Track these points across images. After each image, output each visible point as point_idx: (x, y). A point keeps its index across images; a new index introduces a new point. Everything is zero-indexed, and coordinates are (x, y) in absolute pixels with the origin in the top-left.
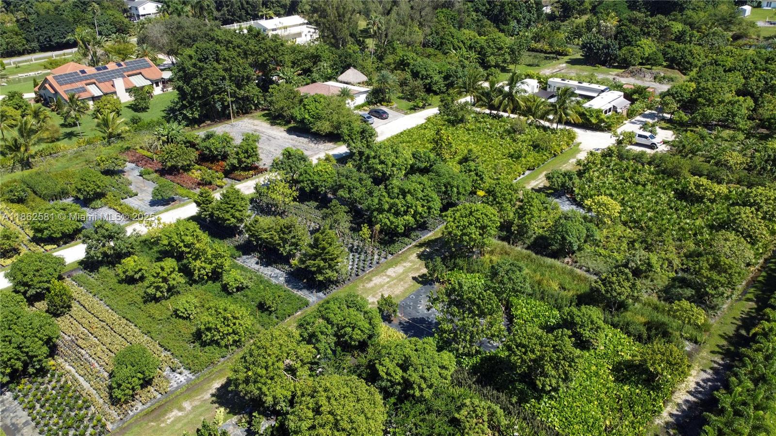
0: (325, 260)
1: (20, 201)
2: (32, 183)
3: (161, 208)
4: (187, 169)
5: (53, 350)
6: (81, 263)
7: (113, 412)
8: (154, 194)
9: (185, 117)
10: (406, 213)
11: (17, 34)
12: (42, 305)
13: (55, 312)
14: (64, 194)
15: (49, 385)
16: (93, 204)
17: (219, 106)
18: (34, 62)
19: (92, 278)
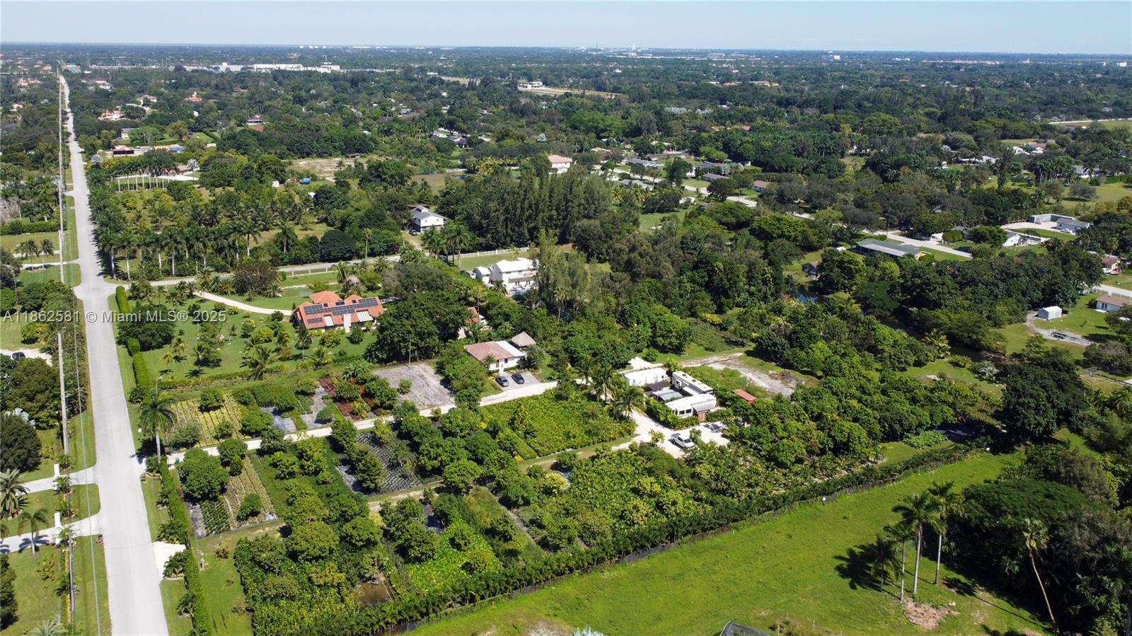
0: (368, 475)
1: (245, 403)
2: (257, 393)
3: (320, 425)
4: (351, 400)
5: (223, 491)
6: (258, 450)
7: (236, 524)
8: (318, 416)
9: (377, 356)
10: (435, 459)
11: (305, 247)
12: (228, 469)
13: (232, 474)
14: (270, 404)
15: (216, 506)
16: (283, 414)
17: (403, 351)
18: (310, 274)
19: (259, 460)
